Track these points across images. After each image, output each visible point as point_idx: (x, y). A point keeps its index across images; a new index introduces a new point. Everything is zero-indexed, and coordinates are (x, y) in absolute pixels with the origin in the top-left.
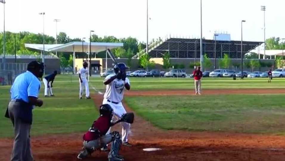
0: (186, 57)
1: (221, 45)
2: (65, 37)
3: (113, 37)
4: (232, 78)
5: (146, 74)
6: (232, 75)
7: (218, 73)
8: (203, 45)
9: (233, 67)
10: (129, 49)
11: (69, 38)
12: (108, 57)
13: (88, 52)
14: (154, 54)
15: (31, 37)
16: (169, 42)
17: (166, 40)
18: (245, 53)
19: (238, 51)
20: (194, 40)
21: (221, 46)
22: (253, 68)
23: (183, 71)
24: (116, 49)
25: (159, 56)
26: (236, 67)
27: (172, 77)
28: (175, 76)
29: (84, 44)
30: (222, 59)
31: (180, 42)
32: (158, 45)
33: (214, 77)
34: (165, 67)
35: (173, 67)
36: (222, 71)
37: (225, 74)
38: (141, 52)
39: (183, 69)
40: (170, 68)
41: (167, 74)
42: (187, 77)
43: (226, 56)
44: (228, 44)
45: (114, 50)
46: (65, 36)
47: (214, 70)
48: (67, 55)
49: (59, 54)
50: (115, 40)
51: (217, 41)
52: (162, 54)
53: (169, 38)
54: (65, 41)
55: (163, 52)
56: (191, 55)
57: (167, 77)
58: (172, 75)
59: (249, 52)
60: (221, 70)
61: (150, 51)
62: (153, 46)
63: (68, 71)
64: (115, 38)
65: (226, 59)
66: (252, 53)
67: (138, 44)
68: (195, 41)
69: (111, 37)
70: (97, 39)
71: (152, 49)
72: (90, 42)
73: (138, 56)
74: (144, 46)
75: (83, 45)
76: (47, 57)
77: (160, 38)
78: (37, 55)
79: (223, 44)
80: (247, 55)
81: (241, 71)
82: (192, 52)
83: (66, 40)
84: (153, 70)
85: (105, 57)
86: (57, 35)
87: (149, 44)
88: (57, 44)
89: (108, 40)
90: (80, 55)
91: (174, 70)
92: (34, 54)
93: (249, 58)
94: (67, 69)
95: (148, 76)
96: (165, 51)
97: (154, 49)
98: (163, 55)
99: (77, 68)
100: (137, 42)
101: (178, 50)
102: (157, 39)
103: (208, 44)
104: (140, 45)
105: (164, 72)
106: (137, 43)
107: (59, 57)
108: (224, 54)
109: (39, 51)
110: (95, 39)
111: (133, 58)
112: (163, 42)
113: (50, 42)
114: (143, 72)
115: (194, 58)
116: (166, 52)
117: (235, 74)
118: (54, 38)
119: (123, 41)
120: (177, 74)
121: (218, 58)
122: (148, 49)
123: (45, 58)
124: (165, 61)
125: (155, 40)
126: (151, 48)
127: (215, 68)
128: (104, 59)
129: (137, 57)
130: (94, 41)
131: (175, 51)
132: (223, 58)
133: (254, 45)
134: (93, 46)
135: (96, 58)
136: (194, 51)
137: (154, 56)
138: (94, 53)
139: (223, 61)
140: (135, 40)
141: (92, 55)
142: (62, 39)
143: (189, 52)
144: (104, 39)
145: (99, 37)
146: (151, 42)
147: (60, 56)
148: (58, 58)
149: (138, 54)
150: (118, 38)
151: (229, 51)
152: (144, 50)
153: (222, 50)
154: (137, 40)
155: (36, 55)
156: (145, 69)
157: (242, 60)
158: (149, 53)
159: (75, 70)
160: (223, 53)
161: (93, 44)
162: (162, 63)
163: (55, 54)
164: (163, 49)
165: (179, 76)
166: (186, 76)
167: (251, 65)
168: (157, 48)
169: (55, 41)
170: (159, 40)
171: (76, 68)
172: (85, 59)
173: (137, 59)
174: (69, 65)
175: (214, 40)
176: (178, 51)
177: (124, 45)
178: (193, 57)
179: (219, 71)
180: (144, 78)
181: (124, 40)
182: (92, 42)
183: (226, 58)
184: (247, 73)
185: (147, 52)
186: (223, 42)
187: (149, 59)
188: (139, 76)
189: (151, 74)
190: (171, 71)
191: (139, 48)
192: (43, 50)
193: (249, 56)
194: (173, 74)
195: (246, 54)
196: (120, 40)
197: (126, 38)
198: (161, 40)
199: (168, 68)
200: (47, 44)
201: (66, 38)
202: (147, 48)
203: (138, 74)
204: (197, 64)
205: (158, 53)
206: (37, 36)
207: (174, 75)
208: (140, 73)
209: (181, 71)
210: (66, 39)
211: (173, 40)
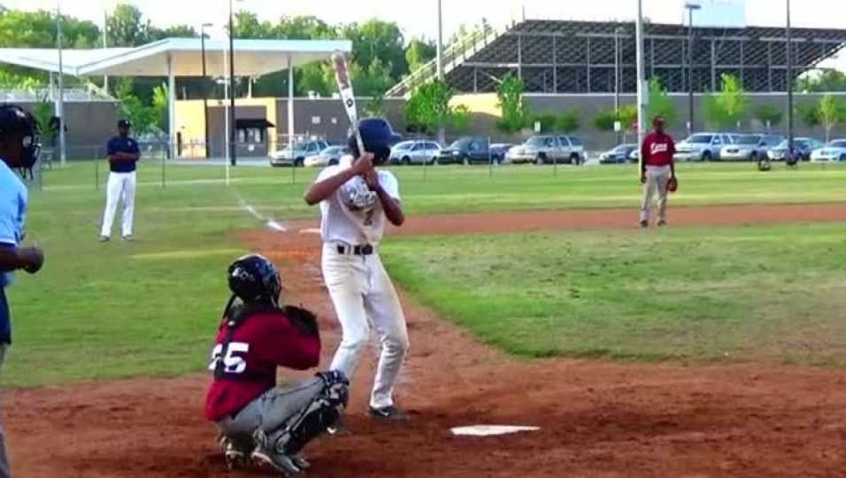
0: (583, 89)
1: (709, 42)
2: (138, 22)
3: (314, 18)
4: (754, 164)
5: (437, 153)
6: (754, 153)
7: (703, 147)
8: (646, 43)
9: (756, 123)
10: (375, 62)
11: (151, 25)
12: (295, 94)
13: (220, 74)
14: (464, 79)
15: (11, 22)
16: (519, 33)
17: (507, 27)
18: (800, 73)
19: (774, 63)
20: (611, 26)
21: (710, 49)
22: (828, 127)
23: (571, 139)
24: (325, 63)
25: (486, 87)
26: (768, 123)
27: (535, 162)
28: (544, 158)
29: (207, 48)
30: (715, 94)
31: (559, 34)
32: (480, 46)
33: (689, 160)
34: (509, 129)
35: (538, 126)
36: (717, 137)
37: (729, 151)
38: (416, 74)
39: (573, 135)
40: (525, 132)
41: (514, 153)
42: (585, 164)
43: (729, 81)
44: (734, 38)
45: (320, 67)
46: (137, 15)
47: (685, 138)
48: (143, 88)
49: (114, 83)
50: (323, 30)
51: (696, 30)
52: (494, 78)
53: (519, 20)
54: (136, 34)
55: (500, 72)
56: (601, 81)
57: (515, 162)
58: (534, 157)
59: (813, 68)
60: (714, 134)
61: (449, 68)
62: (462, 51)
63: (150, 147)
64: (320, 22)
65: (730, 95)
66: (825, 70)
67: (406, 44)
68: (614, 31)
69: (306, 19)
70: (253, 27)
71: (459, 61)
72: (228, 40)
73: (408, 88)
74: (427, 52)
75: (203, 51)
76: (71, 96)
77: (484, 20)
78: (33, 87)
79: (716, 38)
80: (808, 77)
81: (786, 138)
82: (606, 70)
83: (142, 34)
84: (464, 140)
85: (287, 95)
86: (106, 15)
87: (445, 42)
88: (109, 46)
89: (295, 31)
90: (193, 88)
91: (542, 139)
92: (24, 87)
93: (815, 88)
94: (146, 141)
95: (446, 160)
96: (508, 69)
97: (466, 61)
98: (498, 84)
99: (183, 137)
100: (401, 35)
101: (555, 65)
102: (476, 26)
103: (665, 39)
104: (413, 46)
105: (501, 145)
106: (400, 39)
107: (116, 97)
108: (723, 75)
109: (42, 76)
110: (247, 28)
111: (388, 96)
112: (500, 35)
113: (82, 39)
114: (429, 147)
115: (613, 91)
116: (509, 74)
117: (763, 148)
118: (96, 28)
119: (350, 35)
120: (550, 150)
121: (702, 91)
122: (444, 63)
123: (65, 99)
124: (504, 103)
125: (470, 30)
126: (453, 57)
127: (693, 129)
128: (282, 101)
129: (403, 91)
130: (244, 36)
131: (542, 69)
132: (719, 89)
133: (834, 41)
134: (241, 52)
135: (254, 95)
136: (610, 65)
137: (467, 89)
138: (245, 80)
139: (719, 101)
140: (394, 31)
141: (239, 88)
142: (126, 29)
143: (594, 71)
144: (278, 27)
145: (261, 22)
146: (455, 35)
147: (118, 93)
148: (112, 99)
149: (406, 80)
150: (330, 23)
151: (741, 66)
152: (426, 67)
153: (714, 62)
154: (401, 31)
155: (30, 89)
156: (432, 136)
157: (790, 96)
158: (448, 77)
159: (176, 141)
160: (719, 72)
161: (240, 45)
162: (498, 113)
163: (100, 85)
164: (500, 61)
165: (561, 161)
166: (583, 160)
167: (822, 113)
168: (478, 56)
169: (99, 38)
170: (482, 29)
171: (179, 135)
172: (213, 103)
173: (404, 100)
174: (152, 126)
175: (686, 24)
176: (552, 68)
177: (354, 46)
178: (609, 86)
179: (708, 140)
180: (429, 167)
181: (353, 28)
182: (237, 37)
183: (730, 90)
184: (810, 147)
185: (438, 74)
186: (718, 31)
187: (450, 97)
188: (413, 160)
189: (456, 153)
190: (529, 141)
191: (411, 56)
192: (57, 70)
193: (815, 81)
194: (536, 151)
195: (803, 76)
196: (338, 31)
197: (361, 24)
198: (488, 29)
199: (519, 129)
200: (72, 46)
201: (138, 26)
202: (437, 59)
203: (410, 154)
204: (623, 114)
205: (478, 74)
206: (36, 18)
207: (542, 155)
208: (414, 149)
209: (566, 144)
210: (141, 30)
211: (536, 25)
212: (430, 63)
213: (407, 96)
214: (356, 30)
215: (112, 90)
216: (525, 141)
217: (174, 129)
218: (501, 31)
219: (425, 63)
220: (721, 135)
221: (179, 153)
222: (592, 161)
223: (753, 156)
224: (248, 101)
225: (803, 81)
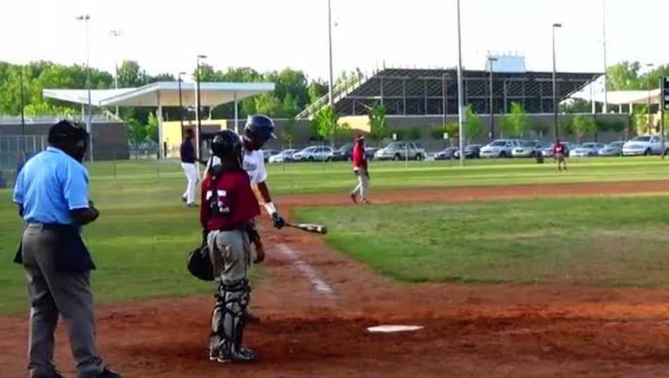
0: (423, 112)
1: (502, 82)
2: (137, 71)
3: (248, 69)
4: (534, 160)
5: (331, 154)
6: (534, 152)
7: (501, 148)
8: (464, 82)
9: (532, 133)
10: (288, 96)
11: (146, 74)
12: (239, 118)
13: (192, 105)
14: (346, 107)
15: (56, 72)
16: (381, 77)
17: (374, 73)
18: (560, 101)
19: (544, 95)
20: (439, 72)
21: (503, 86)
22: (579, 134)
23: (417, 145)
24: (257, 97)
25: (361, 111)
26: (541, 134)
27: (394, 159)
28: (399, 157)
30: (506, 115)
31: (407, 77)
32: (357, 85)
33: (491, 157)
34: (376, 138)
35: (395, 136)
36: (509, 143)
37: (517, 151)
38: (316, 103)
39: (418, 141)
40: (386, 140)
41: (380, 153)
42: (426, 160)
43: (516, 107)
44: (519, 79)
45: (253, 100)
46: (137, 68)
47: (489, 143)
48: (141, 114)
49: (122, 111)
50: (254, 76)
51: (495, 74)
52: (366, 106)
53: (382, 69)
54: (136, 80)
55: (369, 102)
56: (434, 107)
57: (381, 159)
58: (392, 156)
59: (569, 97)
60: (507, 141)
61: (337, 100)
62: (345, 89)
63: (146, 152)
64: (253, 71)
65: (516, 115)
66: (576, 99)
67: (309, 84)
68: (441, 75)
69: (245, 69)
70: (211, 75)
71: (343, 95)
72: (196, 83)
73: (309, 114)
74: (322, 90)
75: (180, 90)
76: (97, 119)
77: (358, 70)
78: (71, 114)
79: (507, 79)
80: (565, 104)
82: (437, 100)
83: (140, 80)
84: (348, 145)
85: (233, 117)
86: (117, 68)
87: (334, 83)
88: (119, 88)
89: (237, 76)
90: (173, 114)
91: (396, 145)
92: (65, 114)
93: (570, 111)
94: (144, 148)
95: (336, 159)
96: (374, 100)
97: (348, 95)
98: (368, 109)
99: (167, 144)
100: (305, 79)
101: (405, 97)
102: (353, 74)
103: (475, 79)
104: (313, 86)
105: (371, 149)
106: (305, 82)
107: (123, 119)
108: (513, 103)
109: (77, 107)
110: (206, 74)
111: (298, 118)
112: (369, 78)
113: (101, 83)
114: (325, 150)
115: (442, 113)
116: (376, 103)
117: (540, 149)
118: (111, 76)
119: (272, 78)
120: (405, 152)
121: (499, 113)
122: (334, 96)
123: (92, 122)
124: (372, 122)
125: (348, 75)
126: (339, 93)
127: (493, 137)
128: (231, 122)
129: (307, 115)
130: (205, 80)
131: (396, 100)
132: (509, 111)
133: (582, 81)
134: (204, 90)
135: (213, 118)
136: (439, 97)
137: (349, 113)
138: (207, 108)
139: (510, 119)
140: (301, 76)
141: (204, 113)
142: (129, 77)
143: (429, 101)
144: (228, 75)
145: (215, 71)
146: (339, 79)
147: (125, 118)
148: (121, 121)
149: (309, 108)
150: (260, 71)
151: (523, 97)
152: (322, 99)
153: (506, 95)
154: (306, 76)
155: (69, 116)
156: (326, 142)
157: (556, 116)
158: (337, 105)
159: (163, 148)
160: (509, 101)
161: (204, 86)
162: (368, 129)
163: (114, 112)
164: (369, 95)
165: (410, 159)
166: (424, 157)
167: (575, 127)
168: (355, 92)
169: (113, 82)
170: (357, 74)
171: (165, 144)
172: (186, 123)
173: (308, 120)
174: (147, 138)
175: (489, 70)
176: (402, 100)
177: (276, 87)
178: (439, 110)
179: (503, 144)
180: (326, 163)
181: (274, 75)
182: (201, 81)
183: (517, 112)
184: (569, 147)
185: (330, 104)
186: (508, 75)
187: (338, 119)
188: (315, 158)
189: (343, 154)
190: (390, 145)
191: (312, 93)
192: (87, 103)
193: (569, 106)
194: (394, 152)
195: (562, 103)
196: (265, 77)
197: (279, 72)
198: (361, 75)
199: (382, 138)
200: (95, 88)
201: (138, 74)
202: (330, 94)
203: (313, 154)
204: (448, 128)
205: (356, 103)
206: (72, 70)
207: (398, 155)
208: (316, 151)
209: (412, 146)
210: (139, 77)
211: (392, 73)
212: (324, 97)
213: (311, 118)
214: (276, 76)
215: (121, 115)
216: (386, 146)
217: (163, 139)
218: (370, 76)
219: (321, 97)
220: (512, 141)
221: (165, 155)
222: (429, 158)
223: (532, 155)
224: (208, 122)
225: (562, 106)
